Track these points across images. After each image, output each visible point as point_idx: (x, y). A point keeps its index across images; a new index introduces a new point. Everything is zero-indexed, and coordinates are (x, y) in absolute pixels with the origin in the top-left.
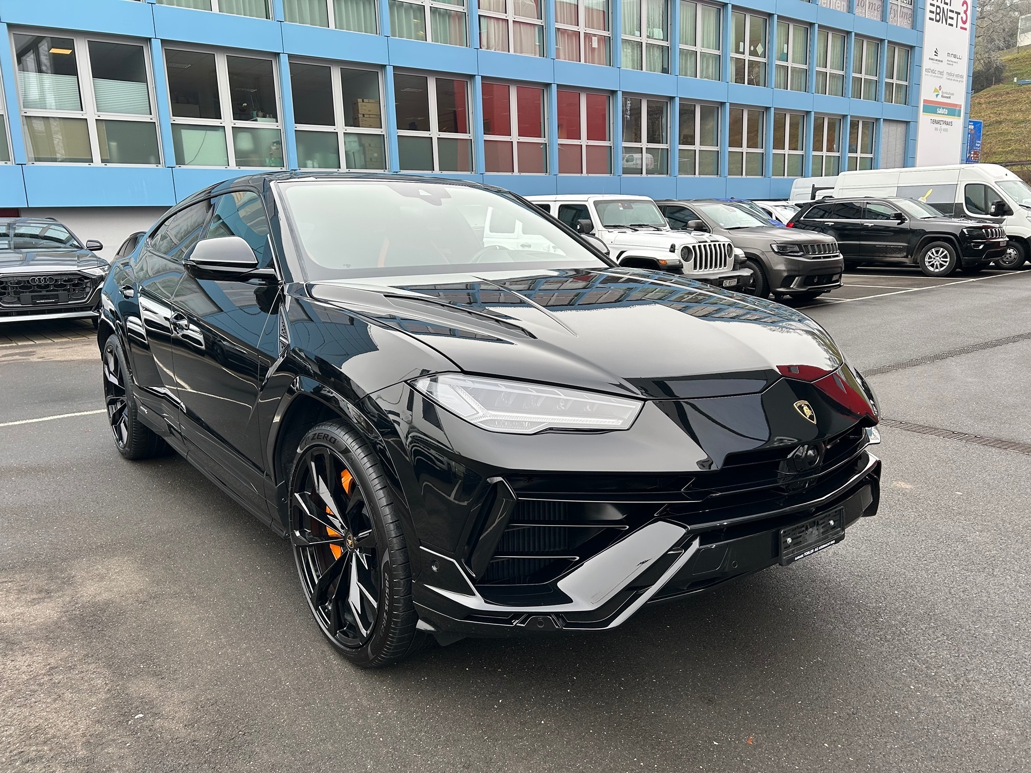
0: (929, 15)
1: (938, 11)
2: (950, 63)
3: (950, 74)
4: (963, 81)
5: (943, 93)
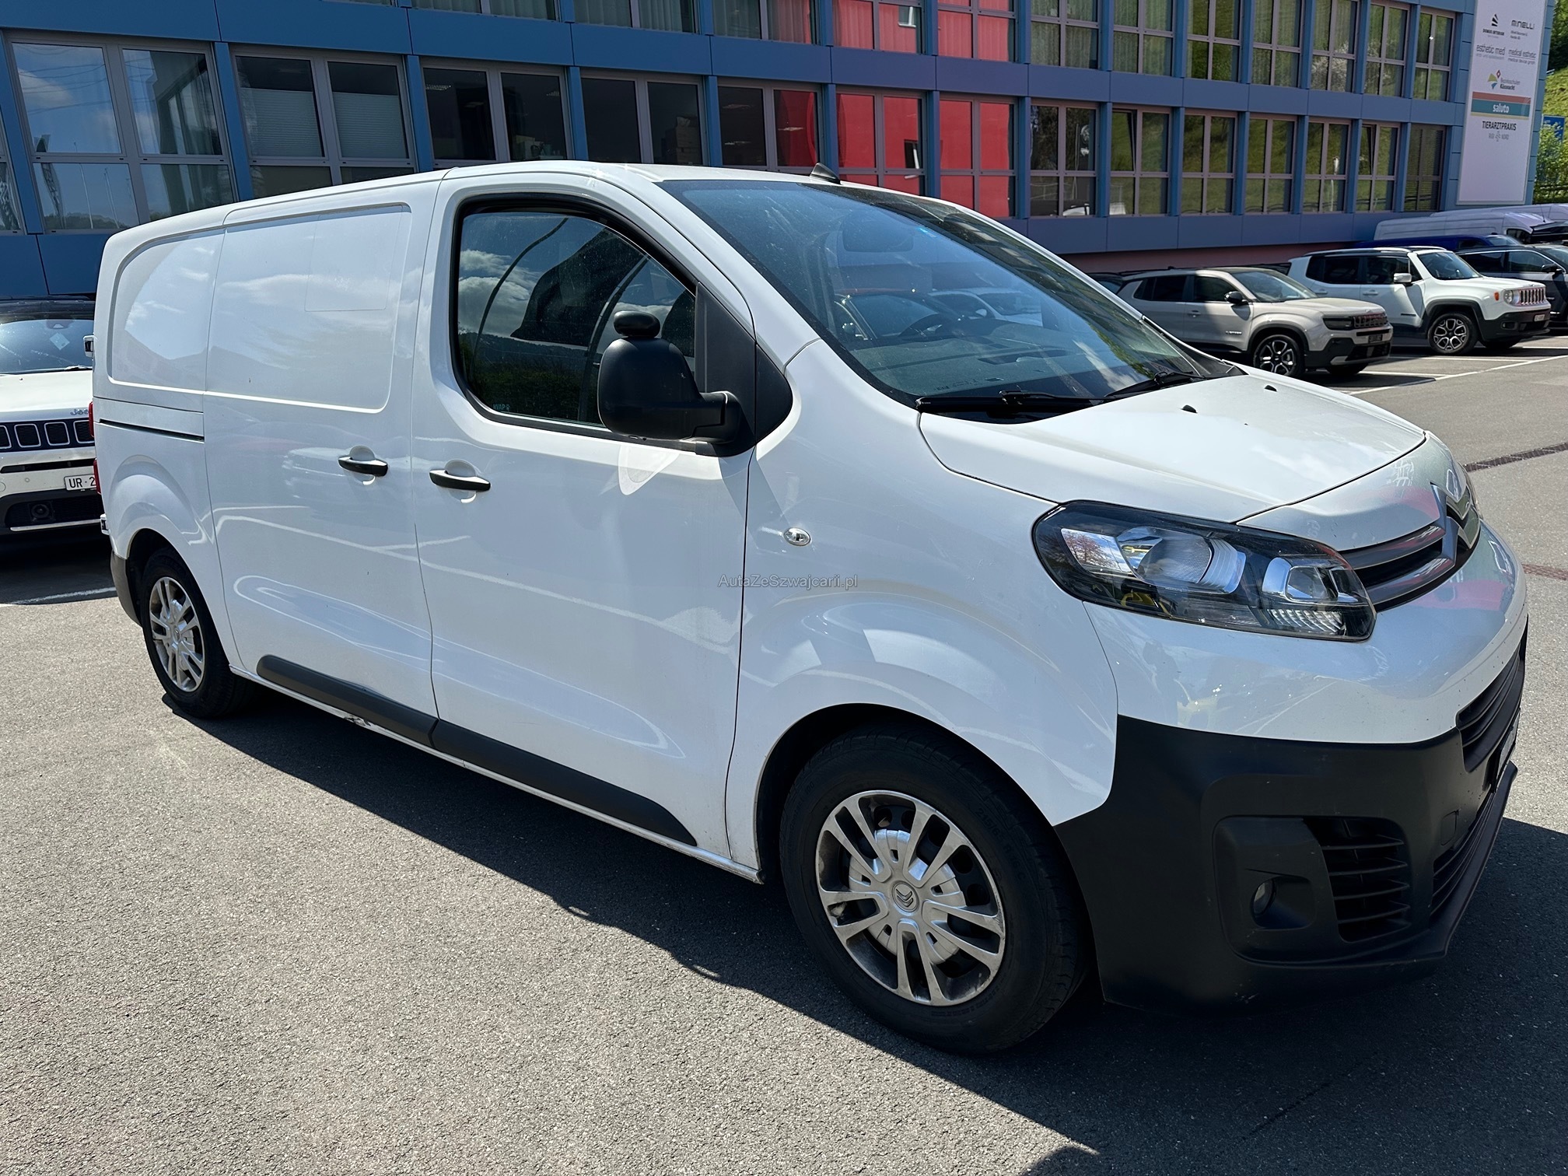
3: (1513, 52)
4: (1533, 63)
5: (1502, 80)
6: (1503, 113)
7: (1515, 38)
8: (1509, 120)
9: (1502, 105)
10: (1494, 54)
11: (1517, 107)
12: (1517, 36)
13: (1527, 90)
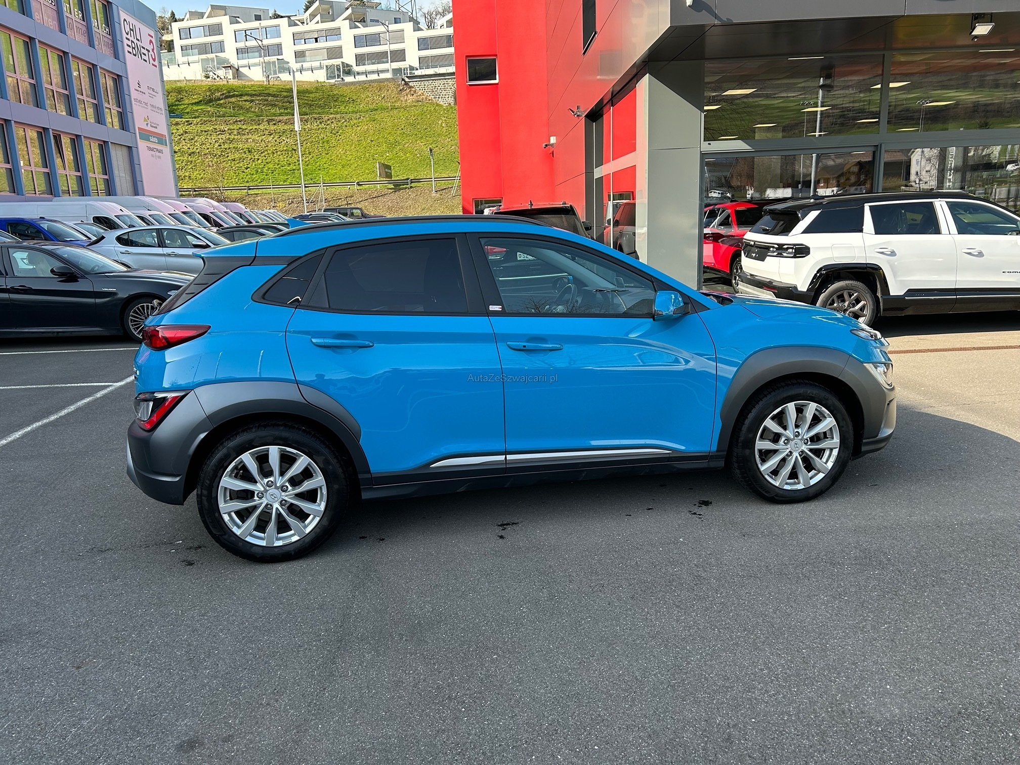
0: (127, 48)
1: (134, 46)
2: (151, 96)
3: (152, 106)
4: (162, 114)
5: (151, 122)
6: (155, 142)
7: (151, 97)
8: (159, 147)
9: (154, 137)
10: (143, 105)
11: (161, 140)
12: (152, 96)
13: (163, 130)
